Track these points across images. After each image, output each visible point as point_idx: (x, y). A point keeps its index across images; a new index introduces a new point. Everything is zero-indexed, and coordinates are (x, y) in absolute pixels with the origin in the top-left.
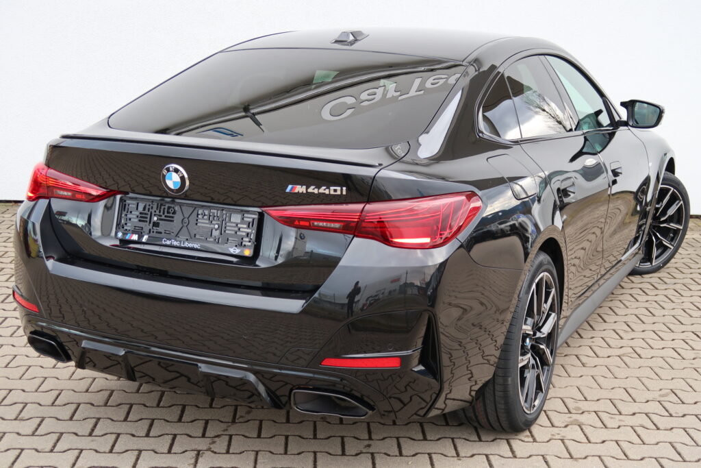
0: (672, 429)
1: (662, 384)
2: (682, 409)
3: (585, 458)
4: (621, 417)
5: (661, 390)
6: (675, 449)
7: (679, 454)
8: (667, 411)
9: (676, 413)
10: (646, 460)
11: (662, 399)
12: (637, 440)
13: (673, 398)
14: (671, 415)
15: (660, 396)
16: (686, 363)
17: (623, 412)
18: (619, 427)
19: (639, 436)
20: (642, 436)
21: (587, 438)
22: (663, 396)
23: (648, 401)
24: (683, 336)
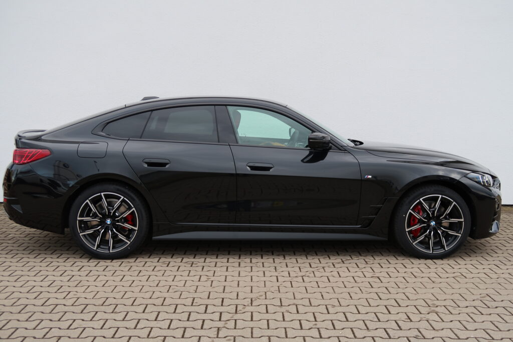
0: (490, 314)
1: (481, 291)
2: (494, 304)
3: (442, 329)
4: (460, 308)
5: (480, 294)
6: (494, 325)
7: (497, 327)
8: (486, 305)
9: (492, 306)
10: (478, 330)
11: (482, 299)
12: (471, 320)
13: (488, 298)
14: (489, 307)
15: (481, 297)
16: (493, 281)
17: (460, 306)
18: (459, 314)
19: (471, 318)
20: (474, 318)
21: (442, 319)
22: (483, 297)
23: (474, 300)
24: (489, 267)
